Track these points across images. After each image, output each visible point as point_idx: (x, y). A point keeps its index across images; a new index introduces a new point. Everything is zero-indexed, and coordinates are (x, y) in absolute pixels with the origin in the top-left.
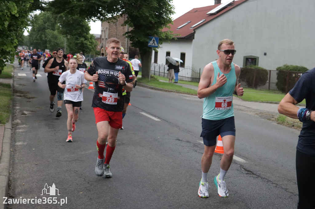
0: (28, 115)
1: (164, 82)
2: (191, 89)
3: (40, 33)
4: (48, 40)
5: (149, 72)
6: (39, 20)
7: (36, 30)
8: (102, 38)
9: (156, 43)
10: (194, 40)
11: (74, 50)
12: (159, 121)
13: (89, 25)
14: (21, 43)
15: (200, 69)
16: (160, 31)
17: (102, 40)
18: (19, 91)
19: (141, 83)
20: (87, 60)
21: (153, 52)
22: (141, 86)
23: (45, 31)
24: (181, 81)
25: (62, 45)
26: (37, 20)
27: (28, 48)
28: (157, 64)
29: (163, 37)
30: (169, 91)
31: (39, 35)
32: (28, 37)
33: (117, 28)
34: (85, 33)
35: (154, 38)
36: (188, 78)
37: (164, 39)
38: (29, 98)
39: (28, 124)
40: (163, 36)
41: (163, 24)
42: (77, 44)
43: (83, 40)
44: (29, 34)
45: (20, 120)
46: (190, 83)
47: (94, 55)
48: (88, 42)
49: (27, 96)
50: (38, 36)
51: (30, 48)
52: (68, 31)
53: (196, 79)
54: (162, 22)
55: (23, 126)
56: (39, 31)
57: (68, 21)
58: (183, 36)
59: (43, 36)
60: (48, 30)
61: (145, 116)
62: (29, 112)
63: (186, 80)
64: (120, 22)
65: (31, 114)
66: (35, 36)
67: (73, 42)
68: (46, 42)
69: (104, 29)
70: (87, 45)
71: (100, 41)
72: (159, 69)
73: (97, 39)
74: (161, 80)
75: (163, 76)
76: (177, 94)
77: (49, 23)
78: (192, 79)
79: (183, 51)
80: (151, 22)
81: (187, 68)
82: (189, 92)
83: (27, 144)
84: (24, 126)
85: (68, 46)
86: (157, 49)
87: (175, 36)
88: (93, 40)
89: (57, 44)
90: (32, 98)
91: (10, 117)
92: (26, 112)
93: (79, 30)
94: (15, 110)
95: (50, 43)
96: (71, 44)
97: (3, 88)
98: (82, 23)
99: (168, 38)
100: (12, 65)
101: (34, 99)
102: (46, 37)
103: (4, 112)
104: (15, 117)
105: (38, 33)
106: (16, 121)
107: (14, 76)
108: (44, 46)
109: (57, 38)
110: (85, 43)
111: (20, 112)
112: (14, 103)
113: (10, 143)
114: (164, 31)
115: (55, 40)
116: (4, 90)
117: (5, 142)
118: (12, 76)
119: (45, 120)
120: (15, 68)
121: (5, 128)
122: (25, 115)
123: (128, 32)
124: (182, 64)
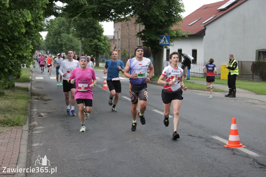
0: (44, 117)
2: (203, 85)
3: (56, 37)
4: (64, 44)
6: (54, 24)
7: (52, 34)
8: (115, 39)
9: (167, 42)
10: (204, 36)
11: (89, 52)
12: (171, 118)
13: (102, 27)
14: (38, 48)
16: (170, 29)
17: (115, 40)
18: (36, 94)
19: (153, 81)
20: (101, 61)
21: (165, 50)
22: (154, 84)
23: (60, 35)
24: (194, 78)
25: (77, 48)
26: (52, 24)
27: (45, 52)
29: (173, 35)
31: (55, 39)
32: (45, 41)
33: (129, 28)
34: (99, 35)
35: (165, 36)
36: (200, 74)
37: (175, 37)
38: (46, 100)
39: (45, 125)
40: (174, 34)
41: (173, 22)
42: (91, 46)
43: (97, 41)
44: (46, 39)
45: (37, 122)
46: (203, 79)
47: (108, 56)
48: (102, 43)
49: (44, 98)
50: (54, 40)
51: (48, 52)
52: (82, 34)
54: (172, 20)
55: (39, 128)
56: (55, 35)
57: (81, 24)
58: (194, 33)
59: (59, 40)
60: (63, 34)
61: (158, 113)
62: (46, 114)
63: (199, 76)
64: (132, 23)
66: (51, 41)
67: (88, 44)
68: (62, 45)
69: (117, 30)
70: (101, 46)
71: (113, 42)
73: (111, 40)
77: (64, 27)
79: (195, 48)
80: (161, 21)
81: (199, 64)
82: (201, 88)
83: (43, 145)
84: (41, 127)
85: (82, 48)
86: (168, 47)
87: (186, 33)
88: (107, 41)
90: (49, 100)
91: (28, 119)
92: (42, 114)
93: (93, 32)
94: (32, 113)
95: (66, 47)
96: (85, 47)
97: (21, 92)
98: (95, 25)
99: (179, 35)
100: (30, 70)
101: (50, 101)
102: (62, 41)
103: (22, 115)
104: (32, 120)
105: (54, 38)
106: (33, 123)
107: (32, 80)
108: (60, 49)
109: (72, 41)
110: (99, 45)
111: (36, 114)
112: (32, 106)
113: (27, 144)
114: (174, 29)
115: (71, 43)
116: (22, 93)
117: (23, 143)
118: (30, 79)
119: (60, 121)
120: (33, 72)
121: (22, 130)
122: (41, 116)
123: (140, 32)
124: (194, 61)
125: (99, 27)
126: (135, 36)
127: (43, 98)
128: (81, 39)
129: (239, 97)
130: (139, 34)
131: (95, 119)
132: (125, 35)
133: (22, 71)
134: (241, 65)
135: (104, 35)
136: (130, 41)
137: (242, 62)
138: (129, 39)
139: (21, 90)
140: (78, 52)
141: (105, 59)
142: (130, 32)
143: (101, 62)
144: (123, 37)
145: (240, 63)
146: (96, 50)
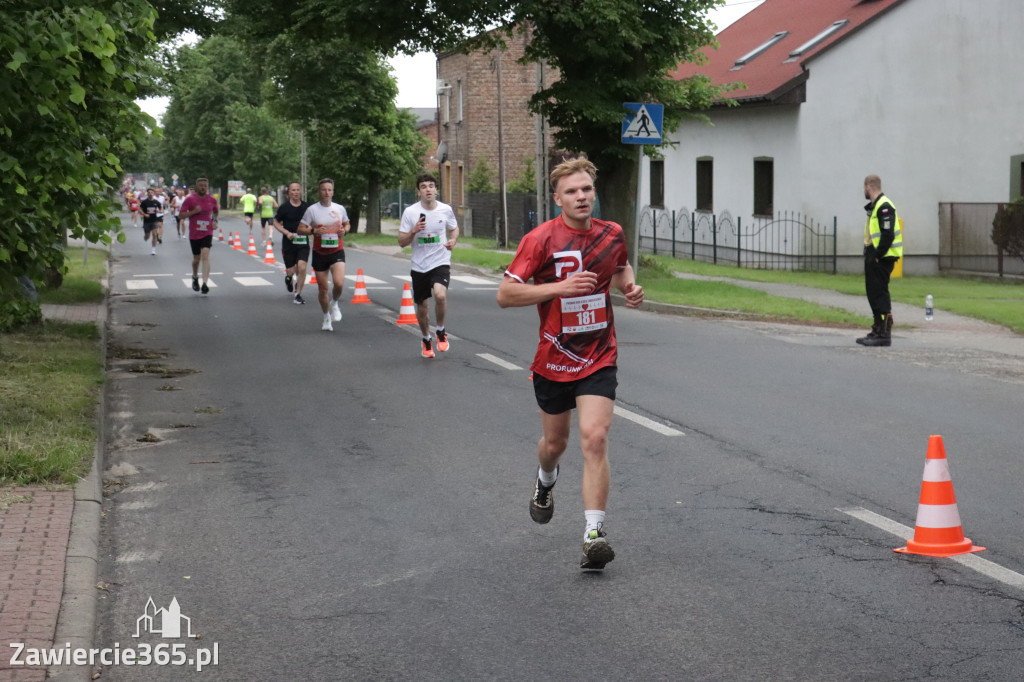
0: (163, 443)
1: (693, 281)
2: (802, 302)
3: (206, 119)
4: (237, 145)
5: (632, 245)
6: (196, 67)
7: (187, 107)
8: (443, 122)
9: (655, 129)
10: (803, 106)
11: (339, 175)
12: (678, 438)
13: (390, 73)
14: (134, 164)
15: (835, 218)
16: (665, 77)
17: (443, 128)
18: (131, 350)
20: (389, 211)
21: (645, 163)
23: (222, 108)
24: (761, 273)
25: (289, 160)
26: (187, 67)
27: (161, 179)
28: (665, 211)
29: (679, 101)
30: (715, 315)
31: (201, 127)
33: (498, 77)
34: (378, 109)
35: (643, 108)
36: (789, 259)
37: (683, 109)
38: (170, 375)
39: (165, 477)
40: (681, 97)
41: (676, 49)
42: (347, 151)
43: (370, 132)
44: (164, 126)
45: (132, 464)
46: (799, 278)
48: (391, 139)
49: (160, 366)
50: (199, 130)
51: (172, 180)
52: (311, 105)
53: (821, 260)
54: (671, 43)
55: (145, 488)
56: (200, 110)
57: (306, 62)
58: (760, 94)
59: (217, 128)
60: (233, 106)
62: (171, 430)
63: (782, 265)
64: (508, 55)
65: (174, 438)
66: (184, 133)
67: (334, 144)
68: (227, 151)
69: (450, 87)
70: (387, 153)
71: (435, 133)
72: (671, 230)
73: (426, 127)
74: (681, 271)
75: (690, 257)
76: (748, 325)
77: (237, 77)
78: (805, 262)
79: (764, 152)
80: (628, 47)
81: (782, 217)
82: (793, 313)
83: (162, 557)
84: (151, 485)
85: (311, 162)
86: (659, 150)
87: (728, 91)
88: (409, 132)
89: (274, 157)
90: (181, 373)
91: (96, 453)
92: (156, 432)
93: (352, 96)
94: (115, 427)
95: (246, 154)
96: (323, 154)
97: (66, 341)
98: (363, 69)
99: (701, 102)
100: (104, 251)
101: (188, 378)
102: (230, 133)
103: (72, 437)
104: (115, 454)
105: (197, 120)
106: (117, 470)
107: (113, 292)
108: (223, 167)
109: (271, 134)
110: (379, 147)
111: (133, 430)
112: (112, 399)
113: (95, 557)
114: (682, 78)
115: (264, 141)
116: (71, 347)
117: (76, 554)
118: (103, 291)
119: (229, 459)
120: (115, 261)
121: (75, 499)
122: (151, 441)
123: (544, 92)
124: (764, 204)
125: (377, 74)
126: (521, 108)
127: (155, 366)
129: (947, 349)
130: (538, 102)
131: (368, 449)
132: (485, 106)
133: (68, 258)
134: (952, 217)
135: (398, 106)
136: (503, 128)
137: (955, 206)
138: (499, 122)
139: (68, 336)
140: (296, 176)
141: (403, 203)
142: (502, 93)
143: (389, 215)
144: (476, 115)
145: (948, 209)
146: (367, 166)
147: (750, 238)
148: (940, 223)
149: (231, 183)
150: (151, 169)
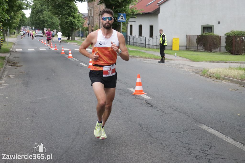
3: (39, 15)
4: (45, 20)
7: (34, 12)
10: (159, 14)
11: (65, 27)
17: (89, 17)
18: (11, 62)
23: (42, 12)
27: (30, 28)
29: (130, 13)
34: (74, 13)
35: (122, 14)
36: (156, 46)
42: (67, 22)
43: (72, 18)
44: (30, 16)
47: (84, 31)
48: (76, 20)
50: (37, 17)
51: (33, 28)
56: (37, 13)
58: (150, 11)
59: (41, 17)
63: (154, 47)
66: (34, 18)
67: (64, 21)
68: (44, 21)
69: (90, 8)
70: (75, 23)
72: (133, 40)
75: (136, 45)
79: (152, 24)
81: (155, 37)
85: (60, 25)
88: (80, 18)
89: (53, 23)
93: (68, 10)
95: (47, 23)
98: (70, 5)
99: (134, 13)
102: (44, 18)
105: (37, 15)
108: (43, 25)
109: (53, 18)
110: (74, 22)
115: (51, 20)
124: (151, 35)
128: (58, 16)
132: (97, 13)
134: (189, 38)
137: (190, 36)
143: (77, 36)
145: (188, 36)
146: (71, 26)
147: (148, 42)
148: (187, 39)
149: (45, 29)
150: (29, 26)
